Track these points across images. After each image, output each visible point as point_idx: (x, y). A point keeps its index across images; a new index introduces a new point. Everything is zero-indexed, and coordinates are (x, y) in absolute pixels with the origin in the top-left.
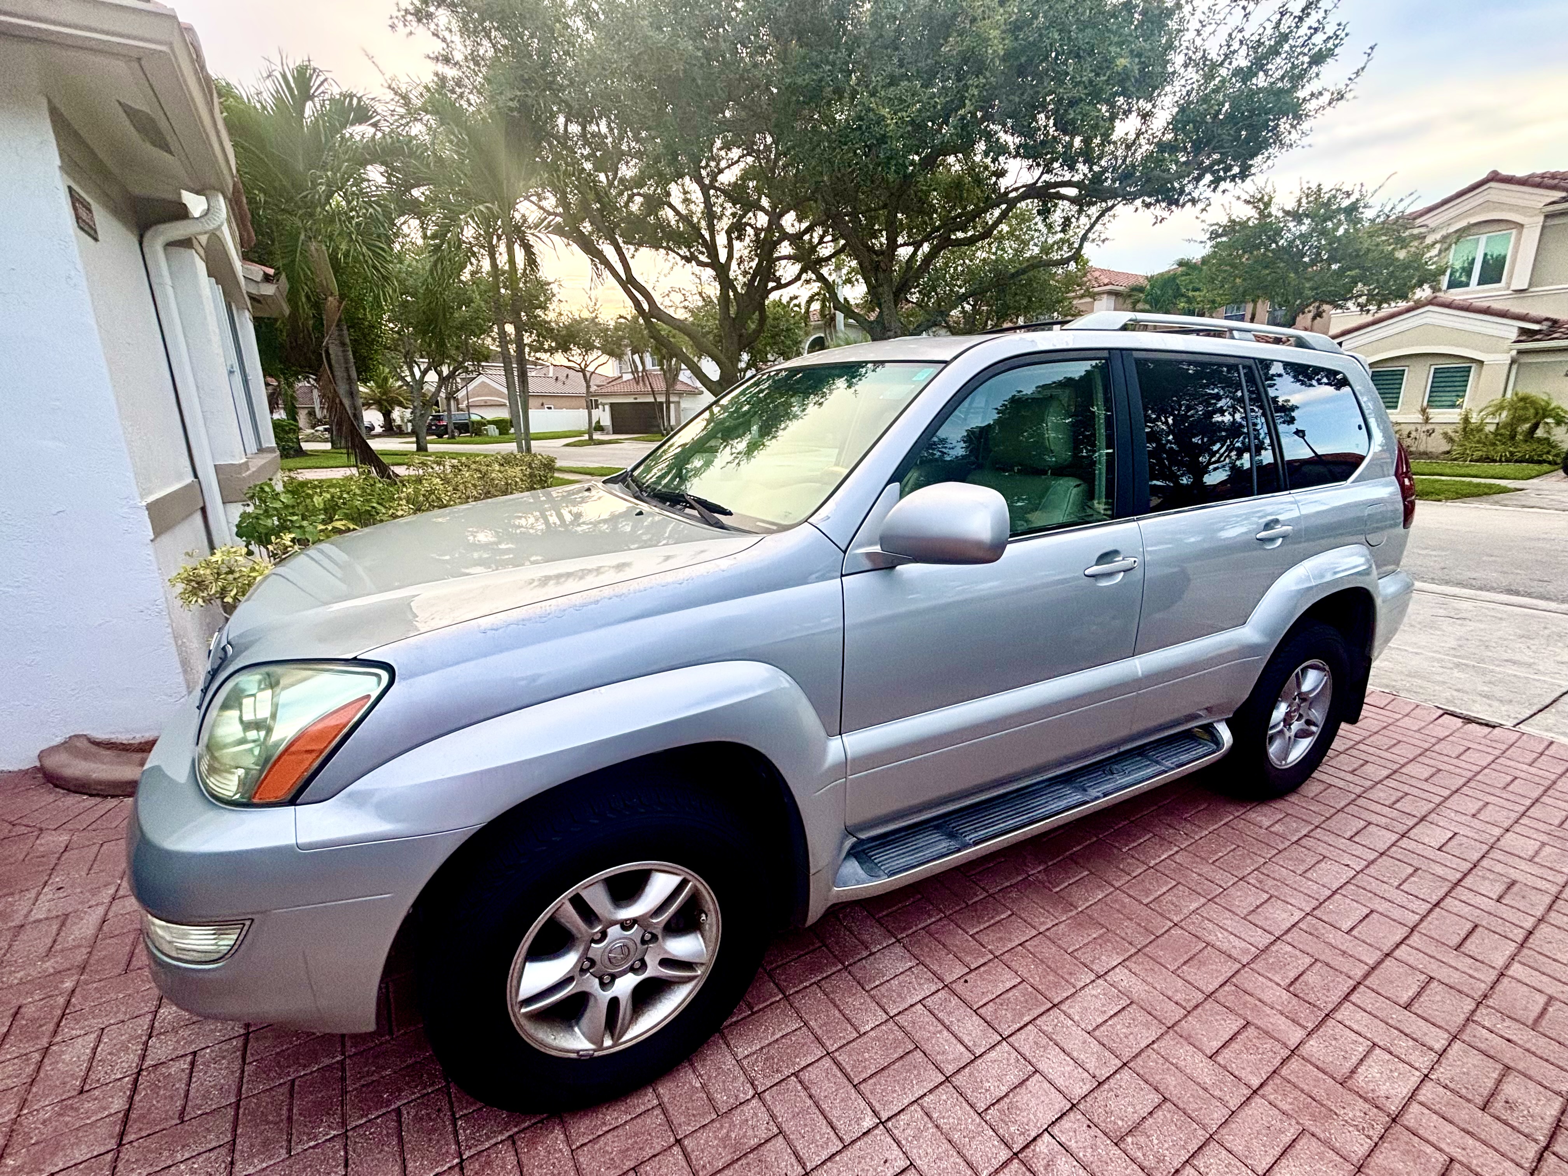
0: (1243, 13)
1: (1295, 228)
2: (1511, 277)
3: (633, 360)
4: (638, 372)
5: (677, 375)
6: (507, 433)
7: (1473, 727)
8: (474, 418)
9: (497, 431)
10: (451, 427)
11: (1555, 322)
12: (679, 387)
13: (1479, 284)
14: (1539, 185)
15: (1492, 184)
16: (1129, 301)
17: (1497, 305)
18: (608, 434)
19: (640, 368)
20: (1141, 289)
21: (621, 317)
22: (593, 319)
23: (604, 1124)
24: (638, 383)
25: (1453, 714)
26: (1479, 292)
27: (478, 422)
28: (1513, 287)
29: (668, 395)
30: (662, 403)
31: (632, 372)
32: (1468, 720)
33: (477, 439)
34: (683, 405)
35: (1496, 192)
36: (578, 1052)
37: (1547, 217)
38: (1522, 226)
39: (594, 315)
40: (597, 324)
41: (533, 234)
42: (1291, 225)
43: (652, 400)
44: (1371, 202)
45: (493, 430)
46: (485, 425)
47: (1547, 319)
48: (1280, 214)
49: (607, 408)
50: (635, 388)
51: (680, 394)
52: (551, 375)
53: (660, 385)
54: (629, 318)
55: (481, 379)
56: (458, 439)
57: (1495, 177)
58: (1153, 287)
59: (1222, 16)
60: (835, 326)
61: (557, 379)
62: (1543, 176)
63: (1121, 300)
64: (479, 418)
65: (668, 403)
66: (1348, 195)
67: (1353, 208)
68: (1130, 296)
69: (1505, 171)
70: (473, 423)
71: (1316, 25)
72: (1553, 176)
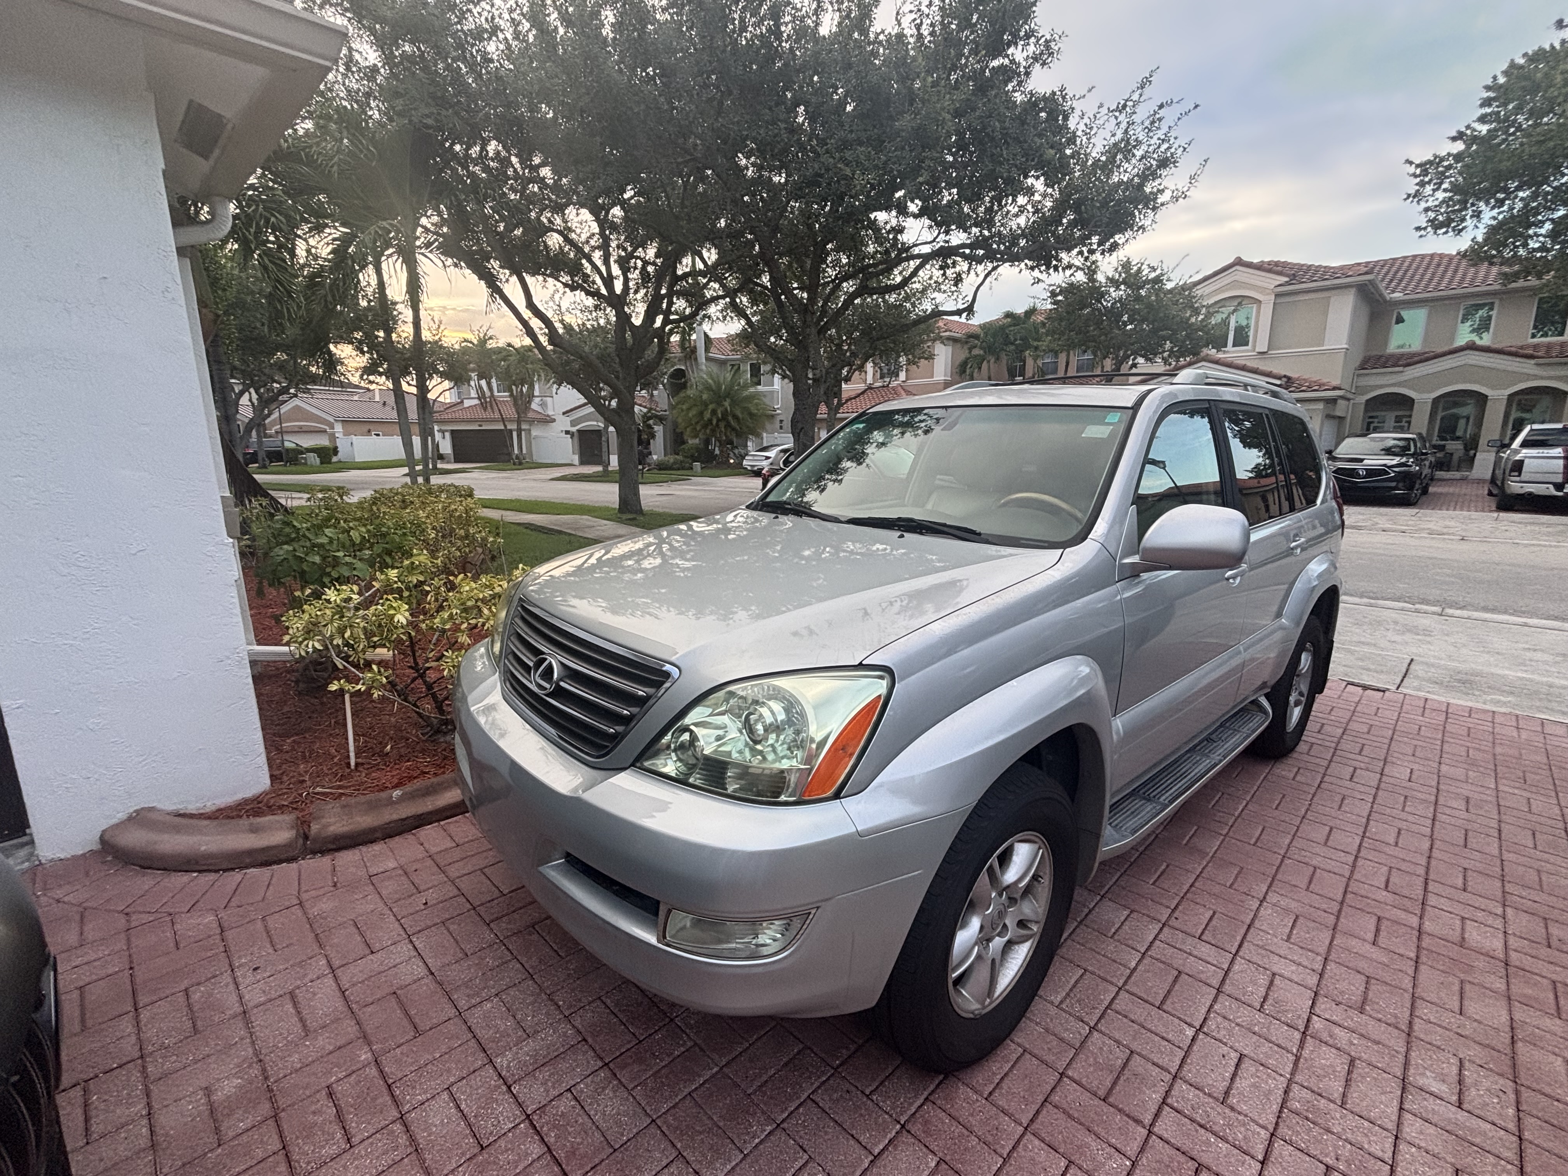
0: (1115, 122)
1: (1114, 294)
2: (1255, 341)
3: (481, 387)
4: (485, 398)
5: (530, 402)
6: (330, 462)
7: (1369, 692)
8: (288, 445)
9: (318, 460)
10: (261, 455)
11: (1289, 379)
12: (531, 415)
13: (1234, 346)
14: (1270, 271)
15: (1238, 267)
16: (966, 347)
17: (1250, 364)
18: (448, 462)
19: (488, 394)
20: (975, 336)
21: (466, 341)
22: (436, 342)
23: (994, 1074)
24: (485, 409)
25: (1353, 684)
26: (1234, 352)
27: (293, 450)
28: (1258, 350)
29: (519, 423)
30: (511, 431)
31: (479, 398)
32: (1365, 688)
33: (293, 468)
34: (534, 433)
35: (1242, 274)
36: (973, 1013)
37: (1277, 295)
38: (1260, 302)
39: (437, 338)
40: (441, 347)
41: (423, 254)
42: (1112, 290)
43: (502, 428)
44: (1172, 276)
45: (313, 459)
46: (302, 453)
47: (1285, 376)
48: (1103, 281)
49: (447, 435)
50: (482, 415)
51: (531, 422)
52: (377, 399)
53: (510, 412)
54: (476, 342)
55: (296, 402)
56: (270, 469)
57: (1239, 262)
58: (986, 334)
59: (1101, 122)
60: (696, 359)
61: (384, 404)
62: (1269, 263)
63: (959, 345)
64: (293, 446)
65: (519, 431)
66: (1154, 269)
67: (1158, 280)
68: (967, 342)
69: (1246, 258)
70: (288, 450)
71: (1163, 137)
72: (1277, 264)
